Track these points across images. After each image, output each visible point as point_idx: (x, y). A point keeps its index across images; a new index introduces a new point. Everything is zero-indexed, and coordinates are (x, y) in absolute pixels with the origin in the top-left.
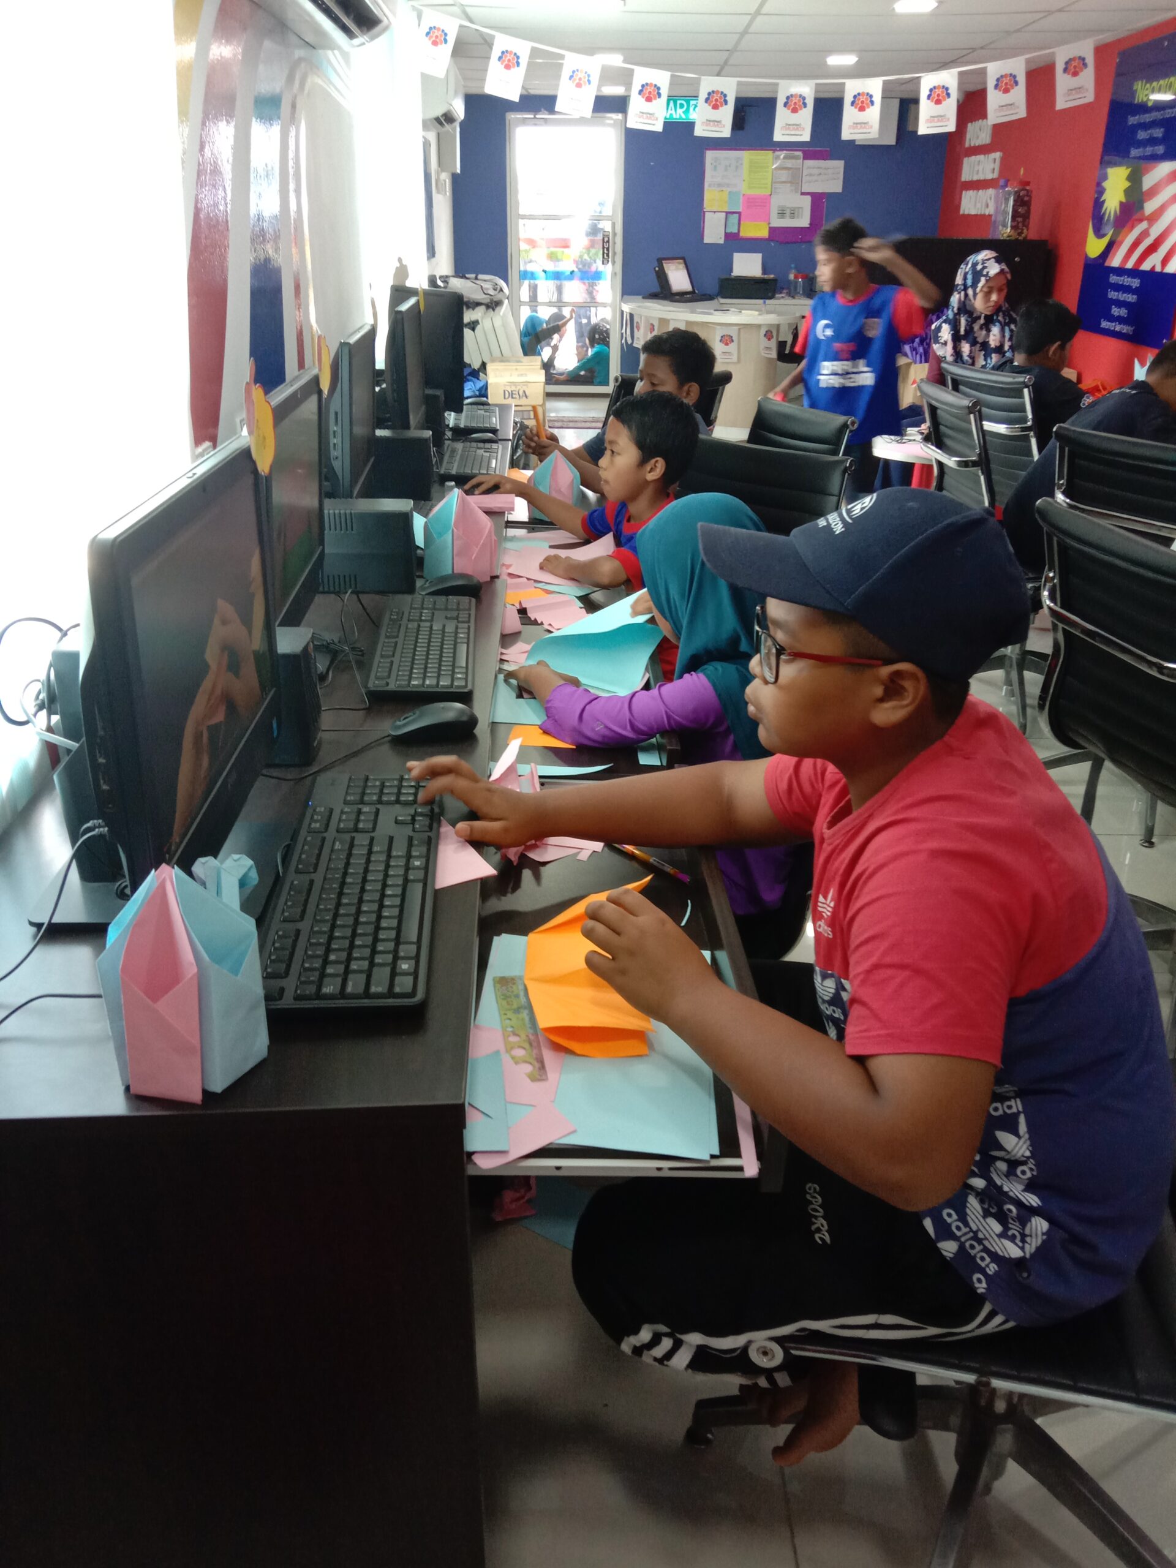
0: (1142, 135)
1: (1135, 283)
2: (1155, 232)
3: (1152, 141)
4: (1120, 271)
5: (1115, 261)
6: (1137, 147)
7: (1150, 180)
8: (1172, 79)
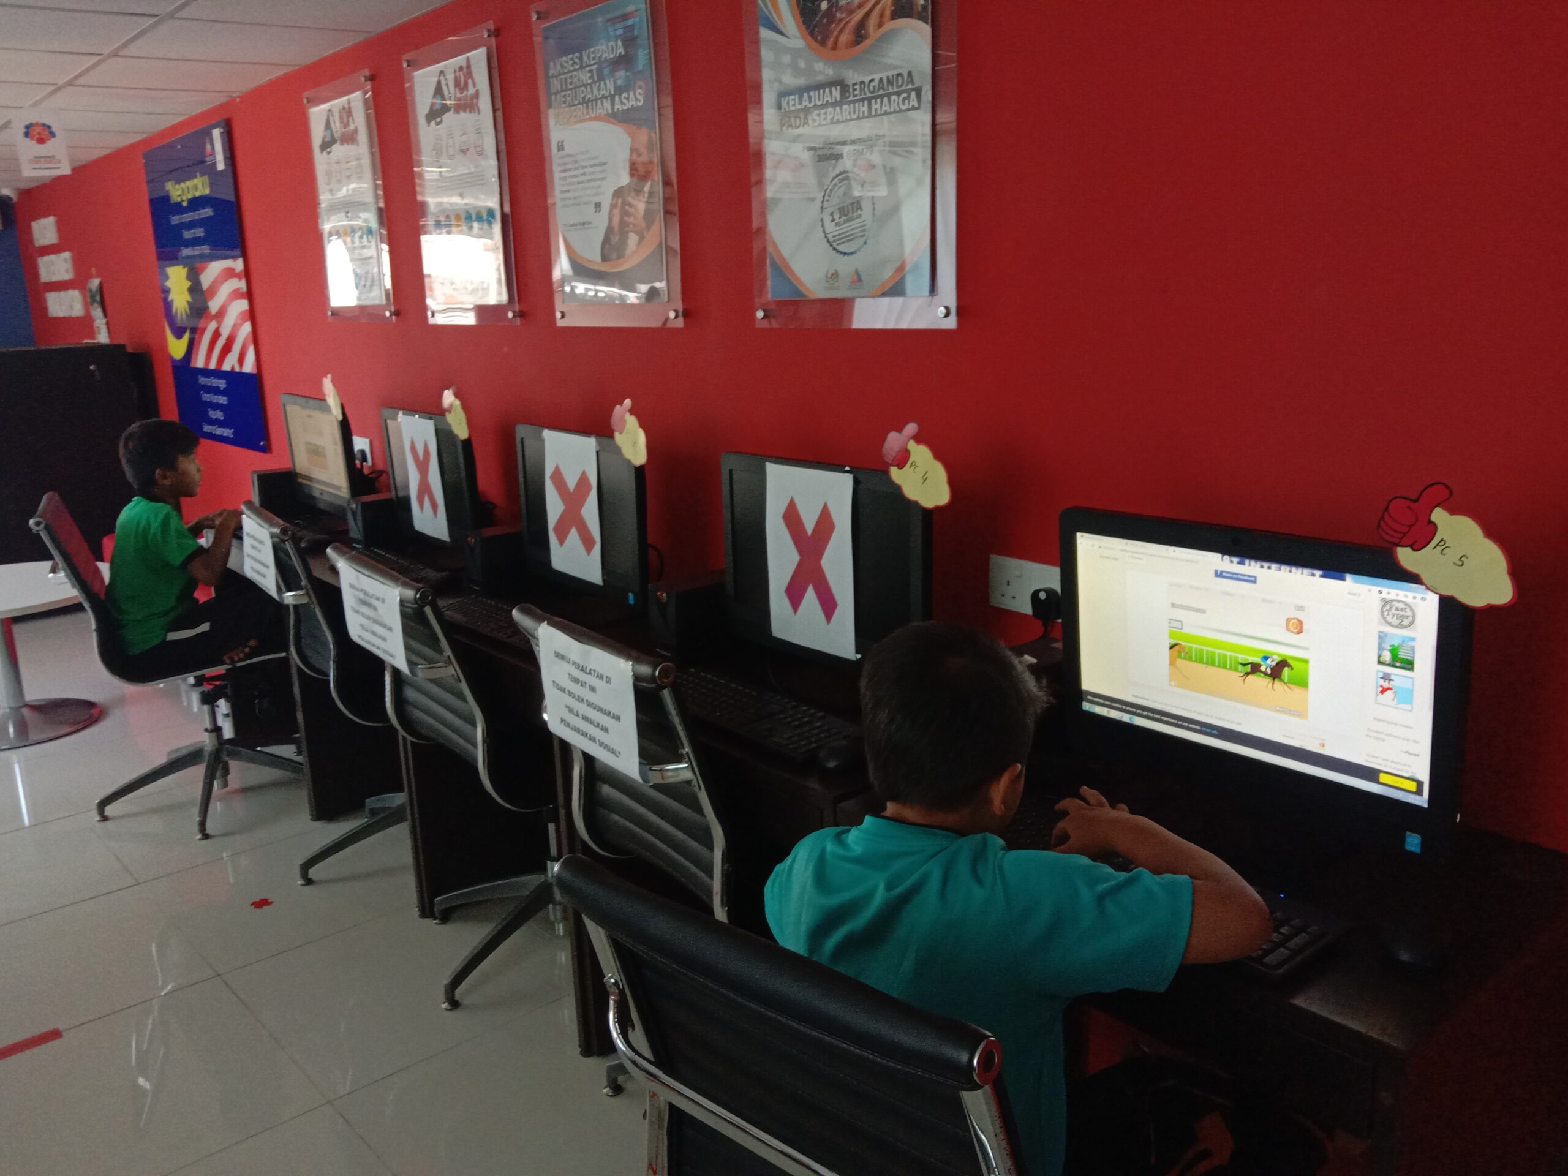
0: (187, 234)
1: (222, 384)
3: (196, 241)
4: (209, 373)
5: (202, 363)
6: (186, 246)
7: (207, 278)
8: (195, 181)
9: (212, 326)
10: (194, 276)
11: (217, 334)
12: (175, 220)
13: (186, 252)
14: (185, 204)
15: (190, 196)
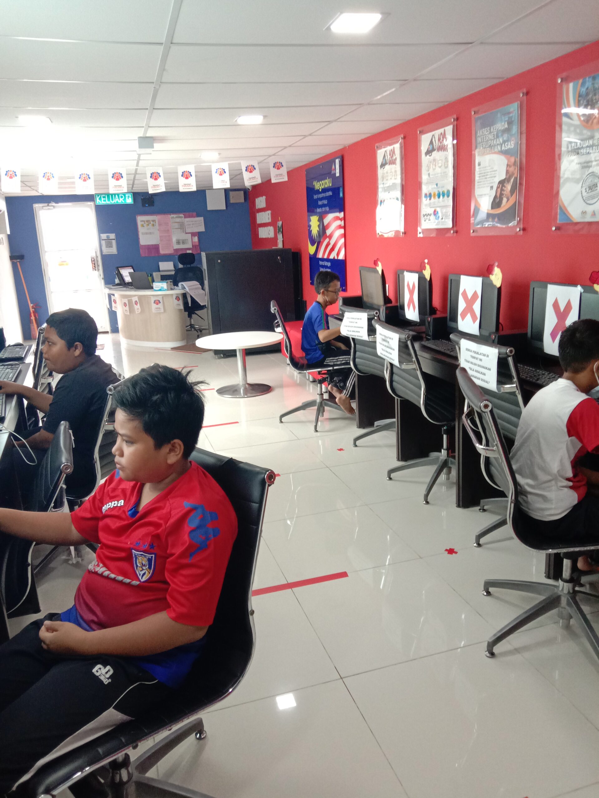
0: (320, 203)
1: (329, 264)
2: (332, 242)
3: (324, 206)
4: (323, 260)
5: (320, 256)
6: (319, 208)
7: (326, 221)
8: (326, 181)
9: (327, 240)
10: (321, 220)
11: (328, 244)
12: (315, 197)
13: (319, 210)
14: (320, 190)
15: (323, 187)
